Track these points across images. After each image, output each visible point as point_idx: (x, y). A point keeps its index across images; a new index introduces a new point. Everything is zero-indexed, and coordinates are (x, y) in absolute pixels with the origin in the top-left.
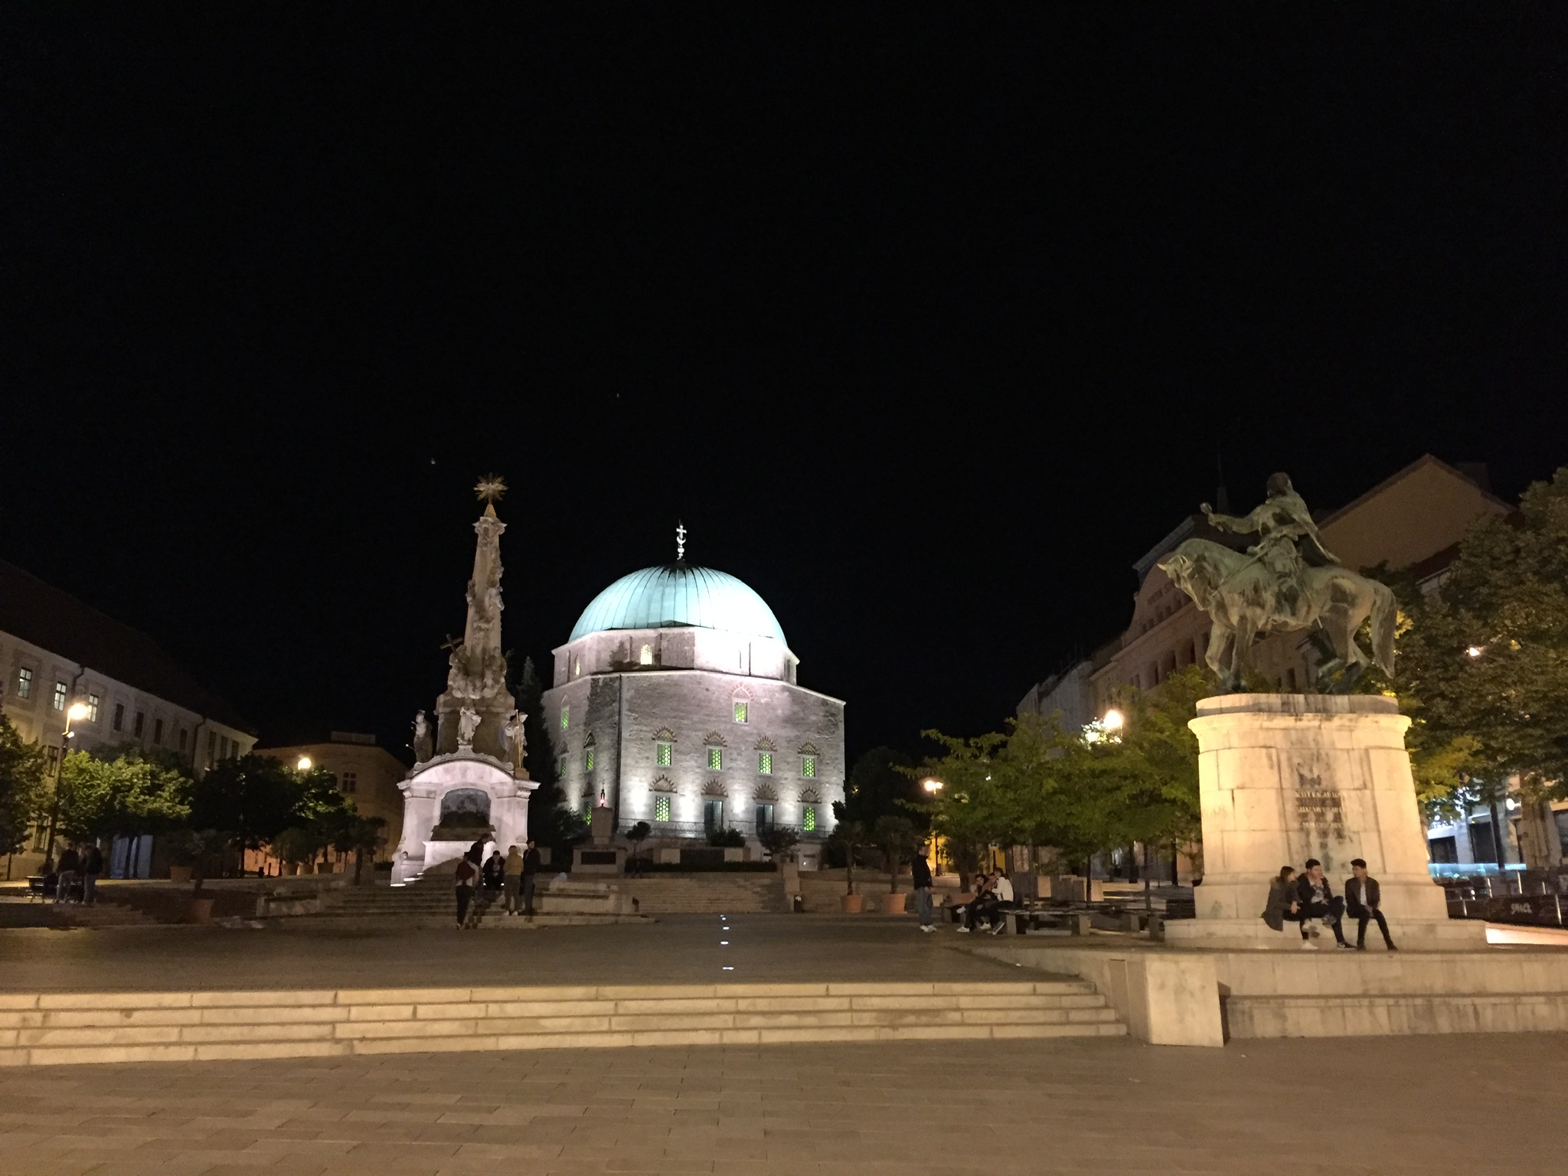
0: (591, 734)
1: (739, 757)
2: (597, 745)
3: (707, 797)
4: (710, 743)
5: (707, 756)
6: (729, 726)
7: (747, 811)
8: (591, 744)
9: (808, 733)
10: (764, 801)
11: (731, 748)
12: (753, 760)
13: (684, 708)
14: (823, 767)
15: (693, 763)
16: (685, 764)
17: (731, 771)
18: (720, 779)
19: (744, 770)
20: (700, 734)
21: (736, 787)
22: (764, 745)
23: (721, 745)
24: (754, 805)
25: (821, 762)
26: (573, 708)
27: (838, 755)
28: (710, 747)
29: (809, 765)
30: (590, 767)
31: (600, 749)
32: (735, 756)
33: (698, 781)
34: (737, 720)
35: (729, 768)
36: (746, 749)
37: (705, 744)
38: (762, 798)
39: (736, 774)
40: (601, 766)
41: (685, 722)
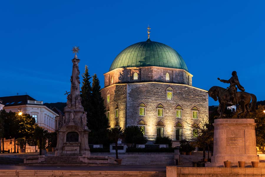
0: (117, 105)
1: (169, 112)
2: (119, 108)
3: (157, 126)
4: (159, 107)
5: (157, 112)
6: (165, 101)
7: (172, 131)
8: (117, 108)
9: (194, 103)
10: (179, 128)
11: (166, 109)
12: (174, 113)
13: (149, 95)
14: (200, 115)
15: (152, 114)
16: (150, 115)
17: (166, 117)
18: (162, 120)
19: (171, 116)
20: (155, 104)
21: (168, 123)
22: (179, 107)
23: (163, 108)
24: (174, 129)
25: (199, 113)
26: (111, 95)
27: (206, 110)
28: (159, 109)
29: (195, 114)
30: (117, 116)
31: (121, 109)
32: (168, 111)
33: (155, 121)
34: (168, 99)
35: (166, 116)
36: (172, 109)
37: (156, 108)
38: (178, 126)
39: (168, 118)
40: (121, 116)
41: (150, 100)
